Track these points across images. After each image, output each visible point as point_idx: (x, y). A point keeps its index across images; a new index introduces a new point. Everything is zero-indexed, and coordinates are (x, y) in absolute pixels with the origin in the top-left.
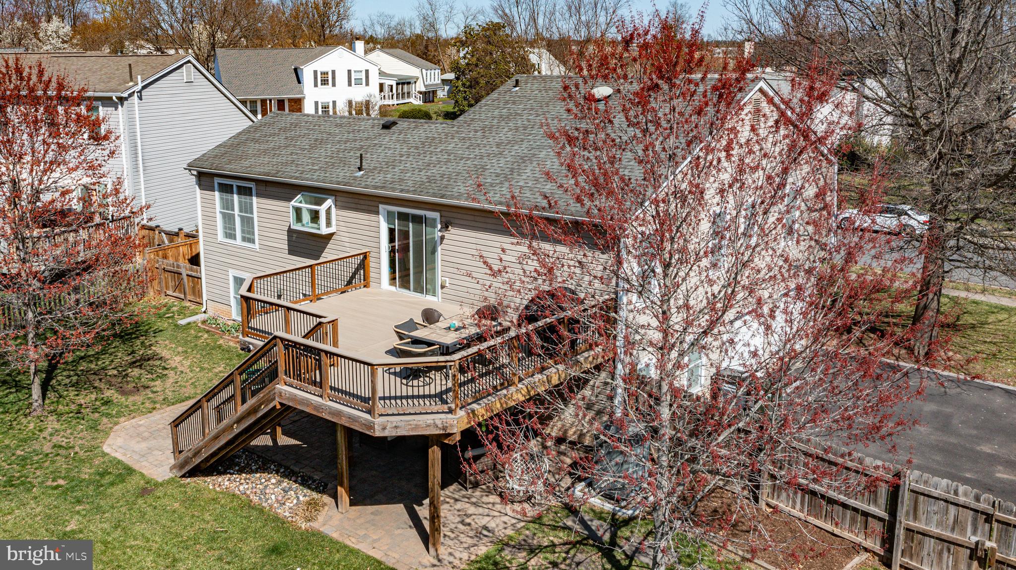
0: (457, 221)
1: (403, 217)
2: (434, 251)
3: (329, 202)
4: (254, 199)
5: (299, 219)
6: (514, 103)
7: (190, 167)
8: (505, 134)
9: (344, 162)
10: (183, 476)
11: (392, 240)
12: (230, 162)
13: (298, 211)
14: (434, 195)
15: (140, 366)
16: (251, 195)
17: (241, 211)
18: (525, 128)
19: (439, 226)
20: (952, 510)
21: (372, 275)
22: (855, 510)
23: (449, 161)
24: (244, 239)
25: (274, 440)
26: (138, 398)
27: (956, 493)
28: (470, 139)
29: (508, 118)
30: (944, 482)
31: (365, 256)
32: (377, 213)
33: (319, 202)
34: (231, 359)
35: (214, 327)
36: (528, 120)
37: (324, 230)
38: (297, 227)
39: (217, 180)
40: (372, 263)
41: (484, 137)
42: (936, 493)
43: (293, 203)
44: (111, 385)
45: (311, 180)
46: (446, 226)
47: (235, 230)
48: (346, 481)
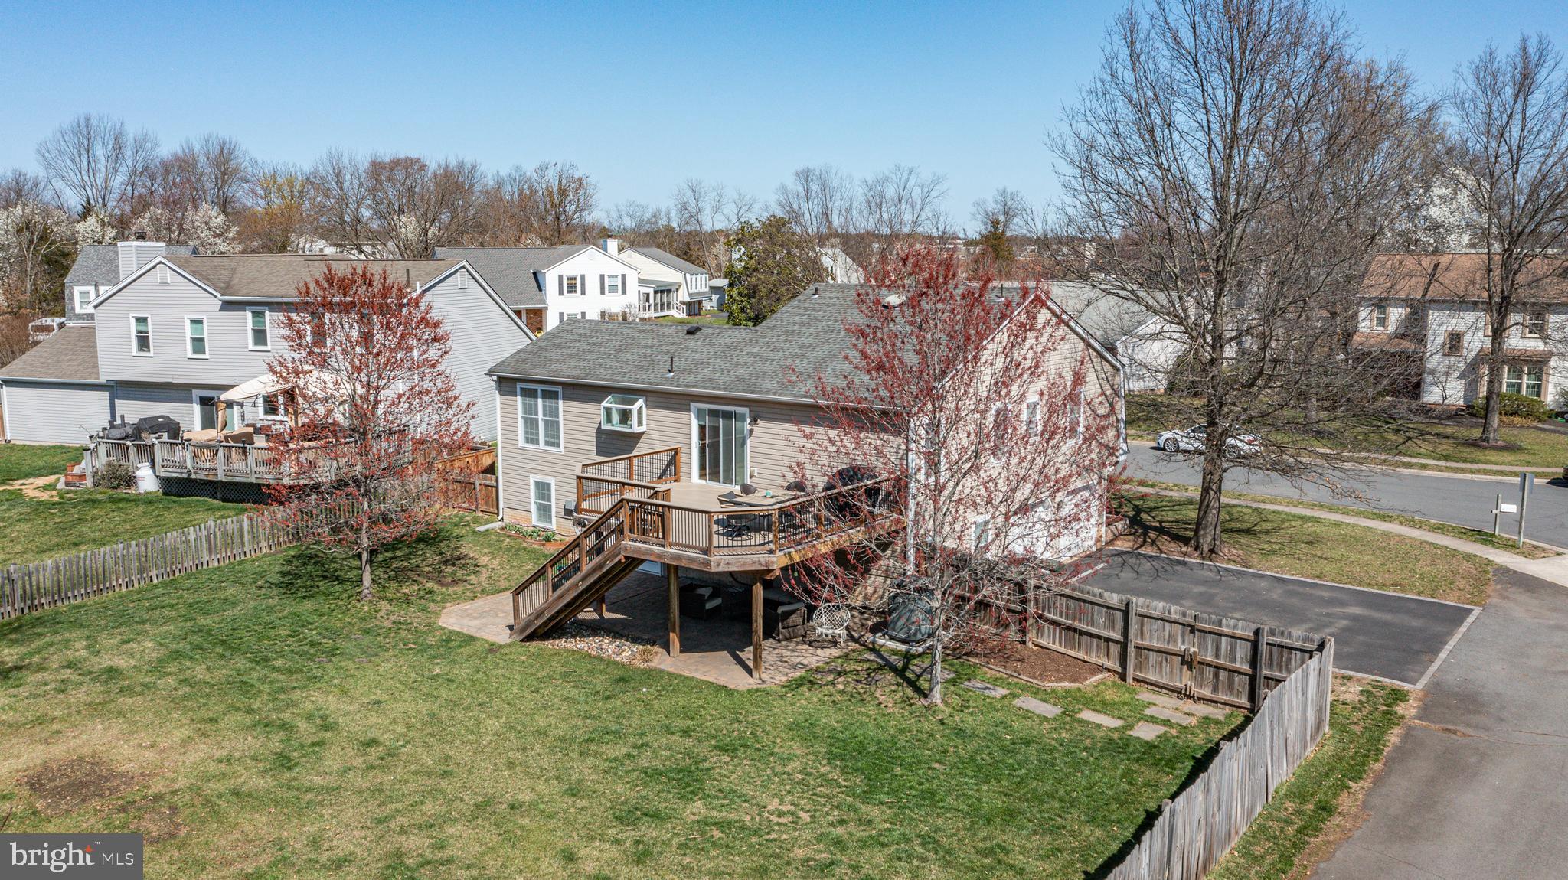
0: (764, 415)
1: (714, 414)
2: (743, 443)
3: (641, 402)
4: (561, 402)
5: (609, 420)
6: (814, 309)
7: (490, 373)
8: (806, 338)
9: (653, 366)
10: (522, 641)
11: (702, 437)
12: (534, 367)
13: (608, 411)
14: (744, 391)
15: (454, 565)
16: (557, 398)
17: (544, 415)
18: (825, 332)
19: (748, 420)
20: (1167, 625)
21: (682, 470)
22: (1099, 637)
23: (755, 362)
24: (547, 443)
25: (601, 615)
26: (458, 589)
27: (1169, 612)
28: (773, 343)
29: (809, 323)
30: (1161, 604)
31: (676, 451)
32: (688, 410)
33: (632, 402)
34: (538, 559)
35: (515, 533)
36: (828, 326)
37: (636, 429)
38: (606, 427)
39: (519, 385)
40: (682, 458)
41: (787, 341)
42: (1154, 614)
43: (604, 404)
44: (429, 579)
45: (623, 381)
46: (754, 420)
47: (538, 434)
48: (677, 629)
